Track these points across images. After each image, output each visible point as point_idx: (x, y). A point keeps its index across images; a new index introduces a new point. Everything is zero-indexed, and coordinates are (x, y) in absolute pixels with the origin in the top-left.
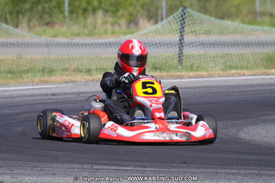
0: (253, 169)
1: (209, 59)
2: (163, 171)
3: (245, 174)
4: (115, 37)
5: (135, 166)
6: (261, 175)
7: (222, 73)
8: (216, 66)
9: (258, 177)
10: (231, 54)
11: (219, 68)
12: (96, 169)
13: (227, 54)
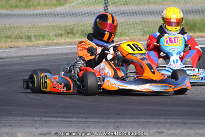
0: (177, 119)
1: (129, 26)
2: (103, 122)
3: (171, 122)
4: (48, 9)
5: (78, 118)
6: (185, 124)
7: (142, 38)
8: (135, 32)
9: (183, 125)
10: (147, 22)
11: (138, 33)
12: (46, 121)
13: (144, 21)
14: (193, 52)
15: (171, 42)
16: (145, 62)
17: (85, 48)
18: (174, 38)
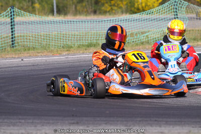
14: (190, 59)
15: (169, 49)
16: (146, 70)
17: (100, 58)
18: (172, 46)
